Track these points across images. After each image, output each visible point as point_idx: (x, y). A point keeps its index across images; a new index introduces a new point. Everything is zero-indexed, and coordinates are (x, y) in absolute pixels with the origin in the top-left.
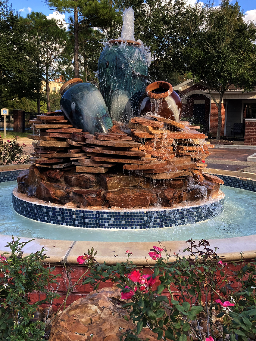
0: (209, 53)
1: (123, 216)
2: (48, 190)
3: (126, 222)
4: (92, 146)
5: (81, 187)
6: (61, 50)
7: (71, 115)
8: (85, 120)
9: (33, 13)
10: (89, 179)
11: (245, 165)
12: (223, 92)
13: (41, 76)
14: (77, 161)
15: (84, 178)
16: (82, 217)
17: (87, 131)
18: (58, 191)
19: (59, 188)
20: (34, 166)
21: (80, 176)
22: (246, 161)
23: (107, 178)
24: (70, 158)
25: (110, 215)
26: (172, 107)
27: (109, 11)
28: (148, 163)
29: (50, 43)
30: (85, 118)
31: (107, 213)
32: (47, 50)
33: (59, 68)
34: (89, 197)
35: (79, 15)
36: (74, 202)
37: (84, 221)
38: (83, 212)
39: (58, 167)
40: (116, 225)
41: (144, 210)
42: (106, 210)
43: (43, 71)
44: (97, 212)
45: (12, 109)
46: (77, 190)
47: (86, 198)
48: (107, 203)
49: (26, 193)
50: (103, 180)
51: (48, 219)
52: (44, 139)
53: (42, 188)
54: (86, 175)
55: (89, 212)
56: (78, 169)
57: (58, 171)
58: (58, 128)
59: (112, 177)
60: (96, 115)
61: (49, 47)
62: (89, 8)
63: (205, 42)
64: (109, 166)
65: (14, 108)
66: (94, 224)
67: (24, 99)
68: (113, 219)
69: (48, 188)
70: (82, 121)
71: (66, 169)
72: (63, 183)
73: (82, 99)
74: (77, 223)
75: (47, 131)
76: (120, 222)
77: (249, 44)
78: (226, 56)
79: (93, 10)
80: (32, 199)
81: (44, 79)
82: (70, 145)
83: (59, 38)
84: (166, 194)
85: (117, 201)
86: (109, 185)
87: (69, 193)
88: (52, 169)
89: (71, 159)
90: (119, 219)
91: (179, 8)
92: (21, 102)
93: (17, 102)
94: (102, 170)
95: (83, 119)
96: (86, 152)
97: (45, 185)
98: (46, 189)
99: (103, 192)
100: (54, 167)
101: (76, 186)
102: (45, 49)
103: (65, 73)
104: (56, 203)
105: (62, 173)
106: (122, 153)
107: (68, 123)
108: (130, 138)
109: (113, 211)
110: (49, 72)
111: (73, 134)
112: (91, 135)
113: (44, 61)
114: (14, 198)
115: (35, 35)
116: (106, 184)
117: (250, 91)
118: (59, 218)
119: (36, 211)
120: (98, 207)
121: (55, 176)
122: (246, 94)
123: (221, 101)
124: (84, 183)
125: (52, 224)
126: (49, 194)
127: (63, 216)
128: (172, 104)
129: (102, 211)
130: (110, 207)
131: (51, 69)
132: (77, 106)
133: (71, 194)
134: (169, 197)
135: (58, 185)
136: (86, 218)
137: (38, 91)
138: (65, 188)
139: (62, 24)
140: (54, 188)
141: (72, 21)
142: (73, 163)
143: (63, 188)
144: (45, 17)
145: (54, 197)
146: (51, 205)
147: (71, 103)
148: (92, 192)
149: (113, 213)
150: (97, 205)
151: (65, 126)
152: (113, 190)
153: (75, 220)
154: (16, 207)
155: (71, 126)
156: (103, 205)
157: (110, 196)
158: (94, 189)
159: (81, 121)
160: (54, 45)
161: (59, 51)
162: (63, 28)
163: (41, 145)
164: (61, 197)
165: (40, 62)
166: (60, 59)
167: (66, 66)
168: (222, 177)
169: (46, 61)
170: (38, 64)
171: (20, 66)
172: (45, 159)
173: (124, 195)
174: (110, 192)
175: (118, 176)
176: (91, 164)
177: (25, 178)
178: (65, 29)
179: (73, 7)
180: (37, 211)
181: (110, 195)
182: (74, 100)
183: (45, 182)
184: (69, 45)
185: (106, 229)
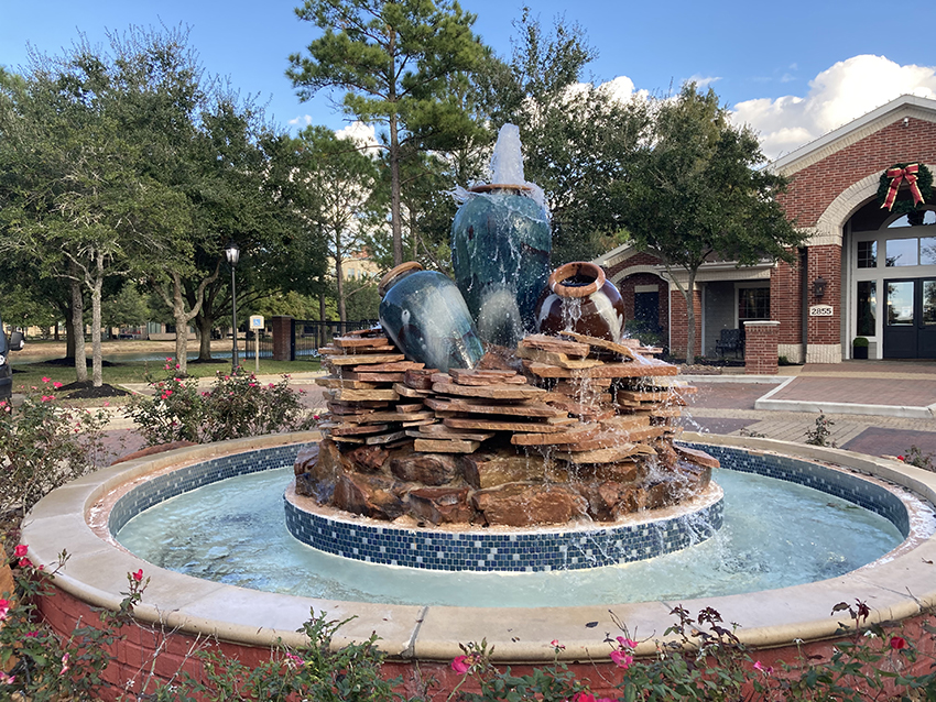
0: (663, 191)
1: (516, 544)
2: (358, 490)
3: (522, 557)
4: (448, 396)
5: (424, 483)
6: (366, 196)
7: (401, 336)
8: (430, 345)
9: (310, 128)
10: (442, 467)
11: (751, 418)
12: (694, 268)
13: (326, 249)
14: (416, 428)
15: (431, 463)
16: (431, 548)
17: (434, 367)
18: (378, 492)
19: (379, 485)
20: (328, 441)
21: (422, 461)
22: (753, 408)
23: (478, 464)
24: (402, 422)
25: (489, 541)
26: (605, 312)
27: (459, 117)
28: (563, 431)
29: (343, 183)
30: (429, 340)
31: (481, 538)
32: (338, 197)
33: (361, 231)
34: (444, 503)
35: (399, 127)
36: (411, 516)
37: (435, 555)
38: (431, 536)
39: (377, 440)
40: (500, 564)
41: (560, 530)
42: (478, 531)
43: (330, 237)
44: (462, 536)
45: (270, 314)
46: (417, 488)
47: (436, 506)
48: (480, 516)
49: (312, 496)
50: (470, 466)
51: (360, 552)
52: (349, 386)
53: (347, 485)
54: (435, 457)
55: (443, 536)
56: (419, 445)
57: (377, 449)
58: (377, 364)
59: (488, 460)
60: (451, 334)
61: (342, 191)
62: (420, 114)
63: (654, 171)
64: (483, 438)
65: (273, 312)
66: (456, 562)
67: (292, 294)
68: (494, 551)
69: (358, 486)
70: (424, 347)
71: (393, 446)
72: (389, 475)
73: (423, 304)
74: (419, 559)
75: (355, 369)
76: (510, 557)
77: (744, 170)
78: (697, 196)
79: (429, 118)
80: (325, 508)
81: (332, 255)
82: (401, 396)
83: (361, 174)
84: (604, 495)
85: (500, 512)
86: (483, 478)
87: (400, 496)
88: (364, 445)
89: (405, 425)
90: (507, 550)
91: (598, 107)
92: (287, 300)
93: (279, 300)
94: (468, 448)
95: (424, 342)
96: (433, 411)
97: (351, 480)
98: (355, 488)
99: (471, 493)
100: (370, 441)
101: (415, 481)
102: (334, 197)
103: (374, 240)
104: (376, 518)
105: (386, 453)
106: (508, 411)
107: (396, 351)
108: (522, 379)
109: (494, 534)
110: (342, 239)
111: (406, 373)
112: (441, 375)
113: (332, 218)
114: (288, 507)
115: (314, 169)
116: (478, 475)
117: (752, 264)
118: (383, 549)
119: (334, 535)
120: (462, 525)
121: (371, 461)
122: (743, 270)
123: (691, 286)
124: (430, 475)
125: (368, 562)
126: (361, 498)
127: (391, 544)
128: (604, 306)
129: (472, 533)
130: (486, 525)
131: (344, 233)
132: (413, 317)
133: (406, 499)
134: (611, 501)
135: (377, 478)
136: (438, 549)
137: (321, 278)
138: (392, 485)
139: (366, 147)
140: (371, 485)
141: (385, 140)
142: (407, 433)
143: (388, 486)
144: (333, 136)
145: (372, 505)
146: (364, 522)
147: (401, 312)
148: (448, 493)
149: (494, 537)
150: (459, 522)
151: (391, 358)
152: (492, 488)
153: (416, 553)
154: (292, 526)
155: (402, 357)
156: (472, 521)
157: (486, 501)
158: (453, 487)
159: (420, 347)
160: (351, 188)
161: (360, 199)
162: (368, 154)
163: (343, 398)
164: (386, 506)
165: (323, 221)
166: (363, 215)
167: (377, 227)
168: (711, 450)
169: (335, 219)
170: (319, 225)
171: (286, 230)
172: (352, 426)
173: (515, 498)
174: (487, 492)
175: (501, 459)
176: (445, 435)
177: (311, 464)
178: (372, 156)
179: (390, 114)
180: (338, 535)
181: (487, 499)
182: (407, 305)
183: (351, 472)
184: (380, 187)
185: (481, 572)
